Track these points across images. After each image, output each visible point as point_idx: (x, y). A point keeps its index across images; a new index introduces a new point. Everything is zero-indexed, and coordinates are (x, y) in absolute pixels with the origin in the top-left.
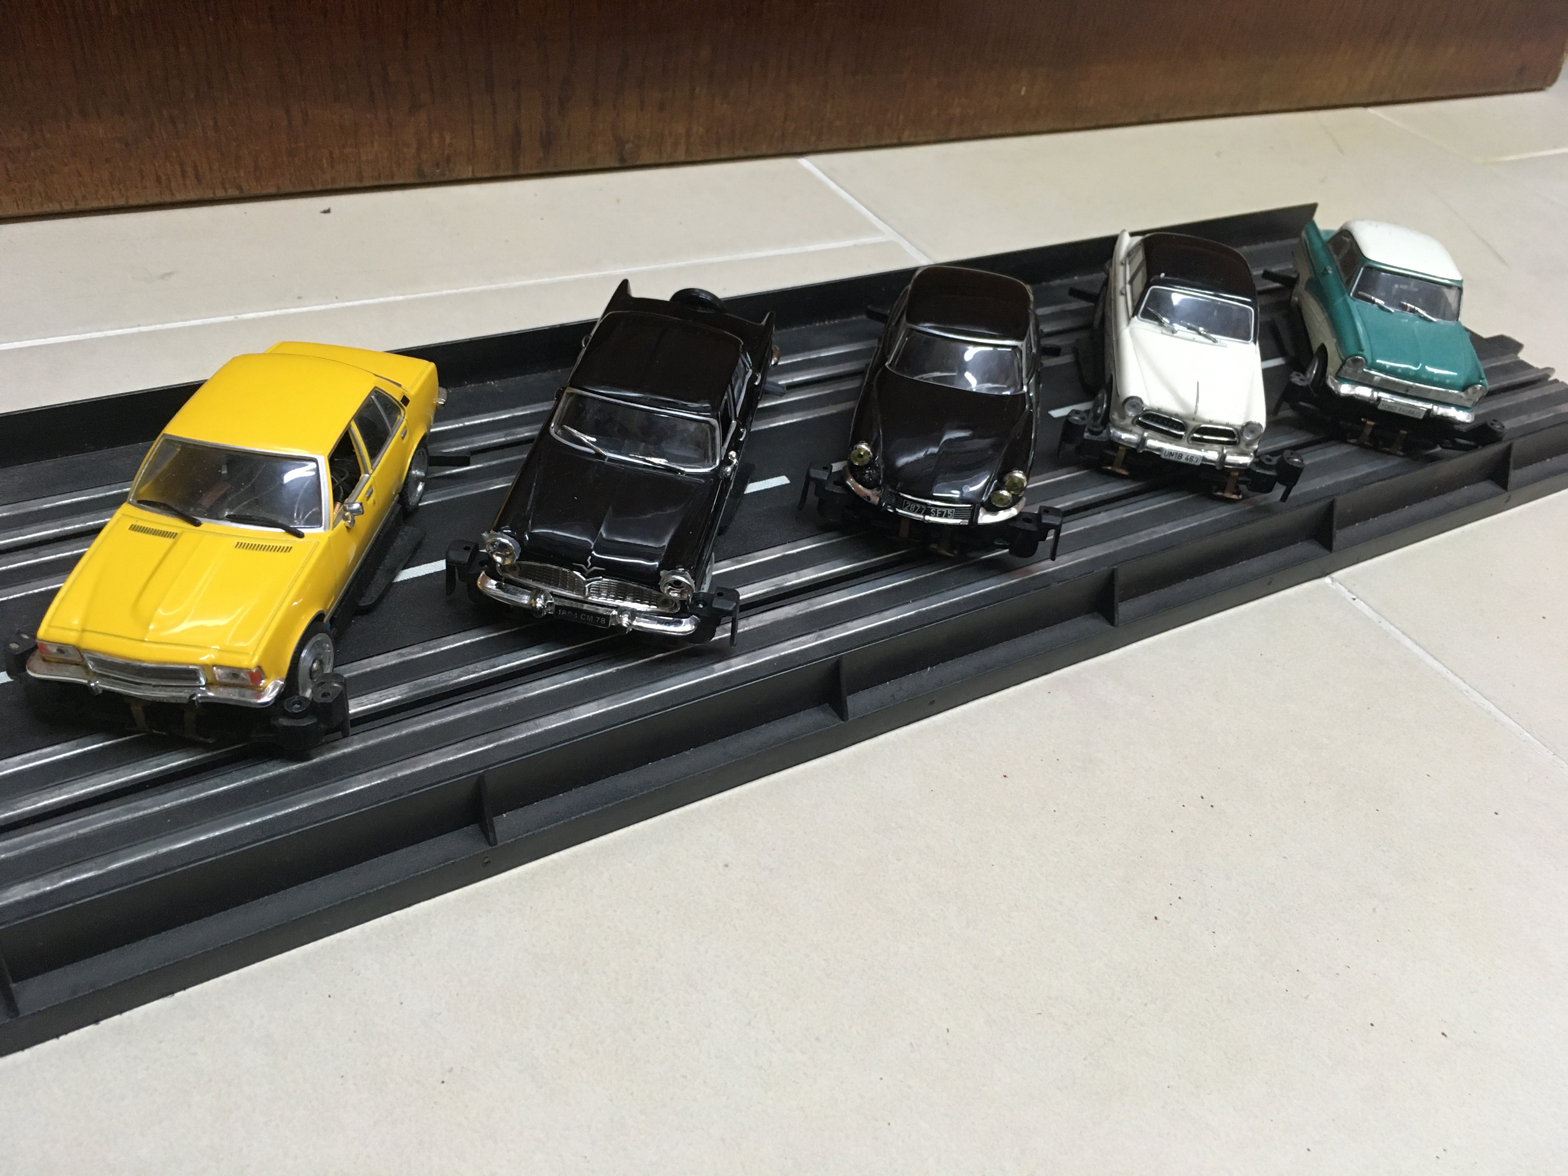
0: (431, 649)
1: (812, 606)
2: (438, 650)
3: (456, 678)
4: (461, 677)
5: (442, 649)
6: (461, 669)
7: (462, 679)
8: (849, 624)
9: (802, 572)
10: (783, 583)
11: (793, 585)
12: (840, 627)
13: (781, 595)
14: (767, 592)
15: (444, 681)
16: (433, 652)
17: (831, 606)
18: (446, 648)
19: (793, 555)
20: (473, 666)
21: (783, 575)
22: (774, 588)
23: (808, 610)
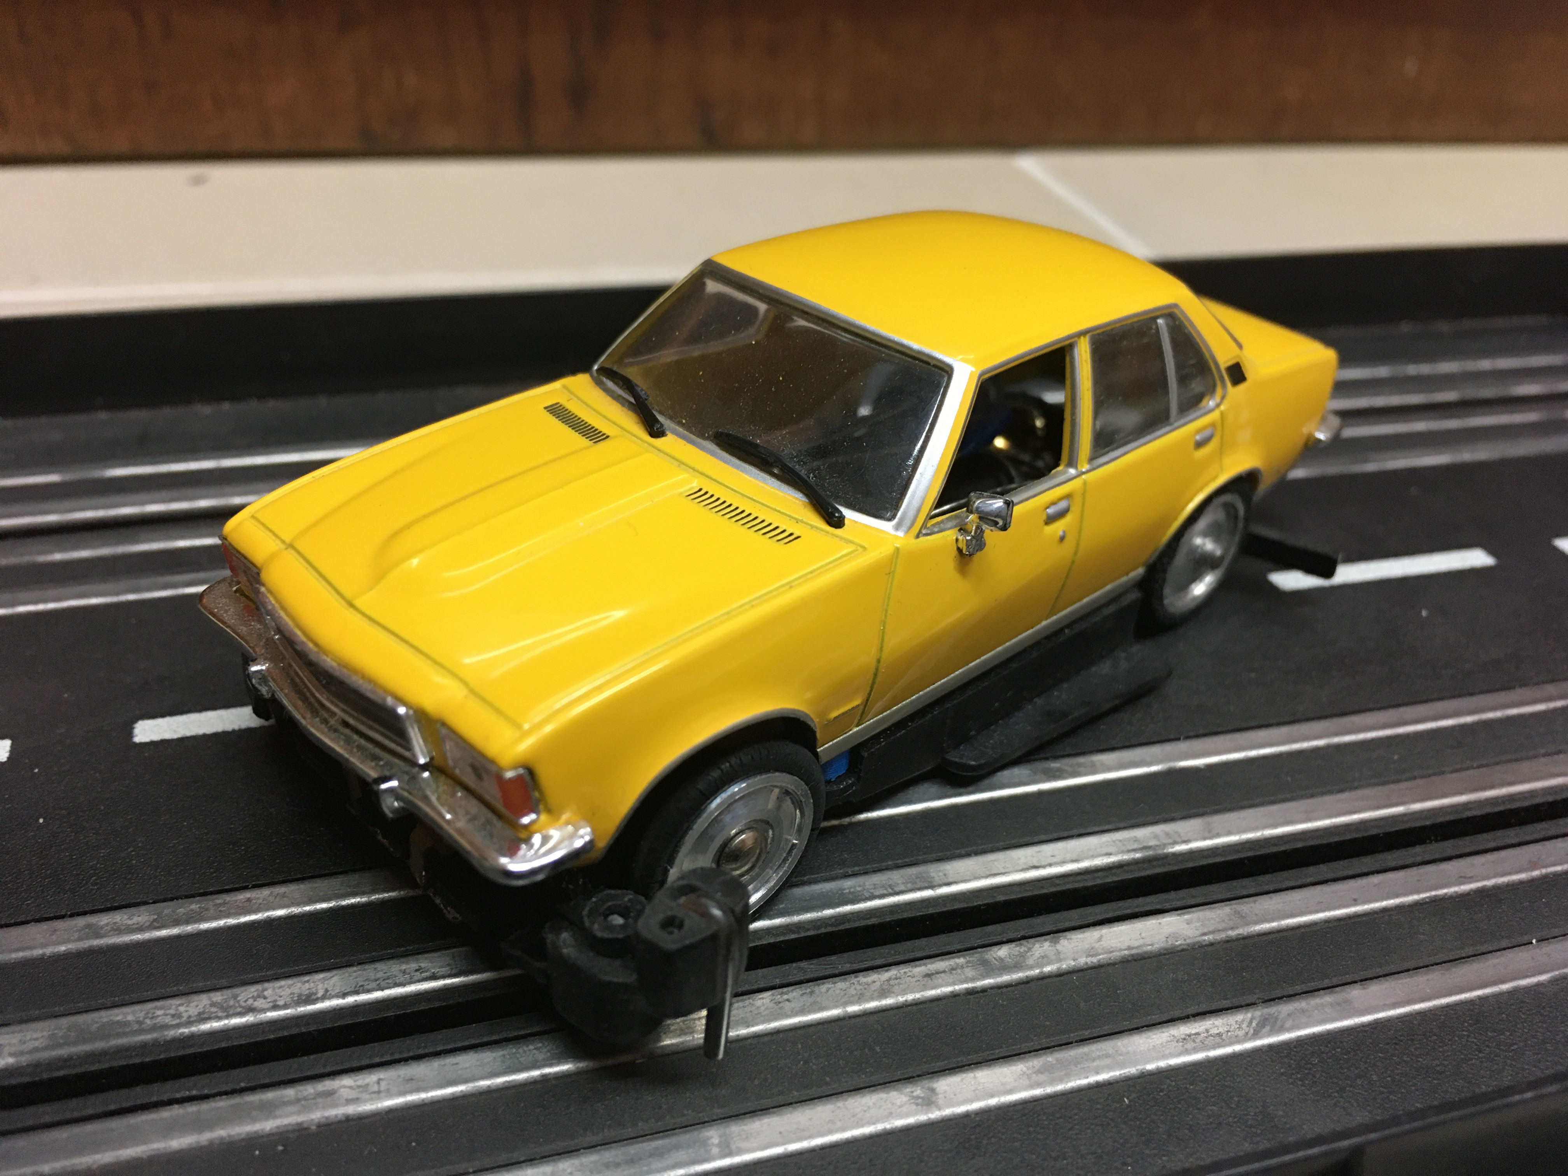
0: (176, 923)
1: (1245, 920)
2: (190, 928)
3: (189, 1023)
4: (208, 1019)
5: (205, 926)
6: (217, 997)
7: (206, 1027)
8: (1355, 993)
9: (1217, 820)
10: (1165, 845)
11: (1192, 853)
12: (1327, 999)
13: (1156, 877)
14: (1120, 866)
15: (154, 1028)
16: (175, 931)
17: (1299, 927)
18: (214, 924)
19: (1195, 770)
20: (253, 990)
21: (1166, 821)
22: (1138, 855)
23: (1233, 933)
